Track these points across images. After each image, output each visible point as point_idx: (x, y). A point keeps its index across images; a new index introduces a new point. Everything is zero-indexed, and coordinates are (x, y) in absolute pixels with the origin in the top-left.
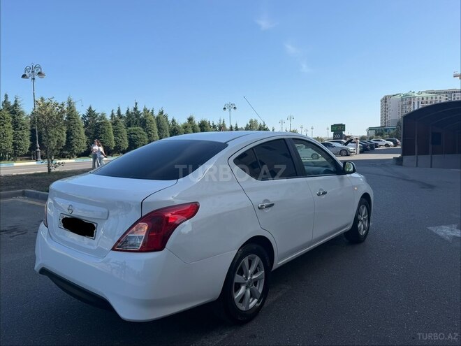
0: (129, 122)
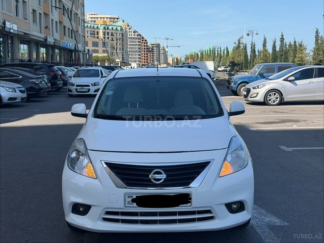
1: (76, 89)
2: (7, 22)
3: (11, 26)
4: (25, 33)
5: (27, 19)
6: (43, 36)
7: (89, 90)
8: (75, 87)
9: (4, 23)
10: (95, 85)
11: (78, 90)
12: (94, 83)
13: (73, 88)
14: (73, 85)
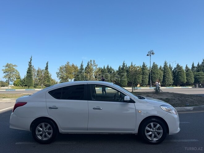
0: (198, 70)
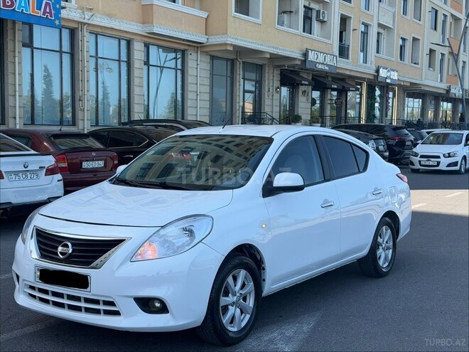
1: (420, 162)
2: (381, 70)
3: (389, 74)
4: (411, 83)
5: (417, 64)
6: (444, 86)
7: (439, 163)
8: (418, 158)
9: (378, 71)
10: (449, 156)
11: (422, 163)
12: (449, 154)
13: (416, 160)
14: (416, 155)
